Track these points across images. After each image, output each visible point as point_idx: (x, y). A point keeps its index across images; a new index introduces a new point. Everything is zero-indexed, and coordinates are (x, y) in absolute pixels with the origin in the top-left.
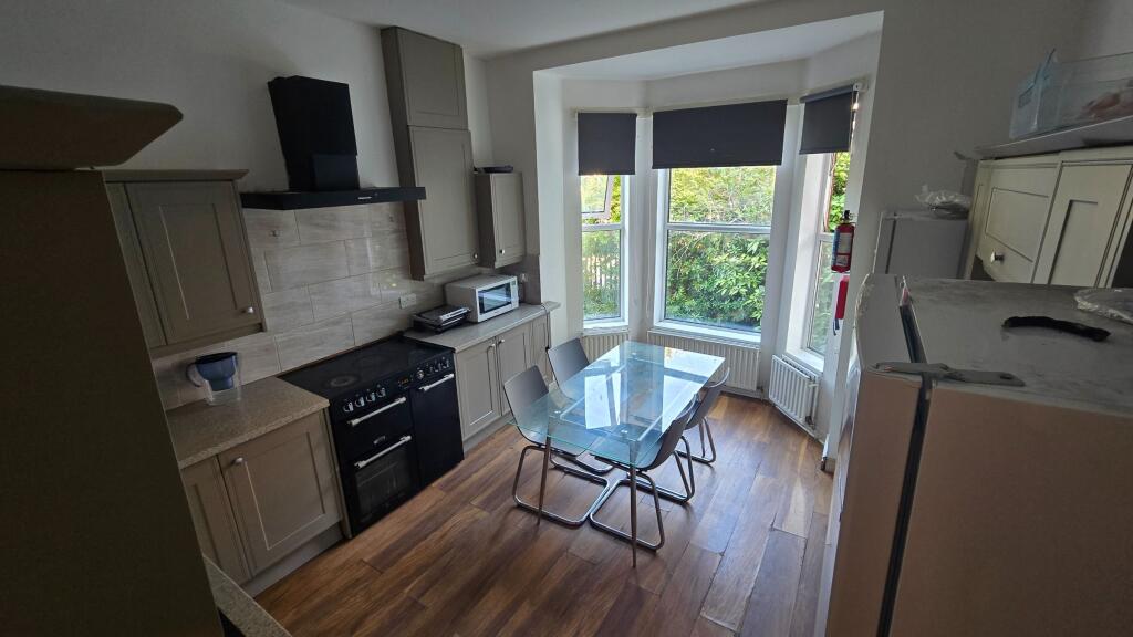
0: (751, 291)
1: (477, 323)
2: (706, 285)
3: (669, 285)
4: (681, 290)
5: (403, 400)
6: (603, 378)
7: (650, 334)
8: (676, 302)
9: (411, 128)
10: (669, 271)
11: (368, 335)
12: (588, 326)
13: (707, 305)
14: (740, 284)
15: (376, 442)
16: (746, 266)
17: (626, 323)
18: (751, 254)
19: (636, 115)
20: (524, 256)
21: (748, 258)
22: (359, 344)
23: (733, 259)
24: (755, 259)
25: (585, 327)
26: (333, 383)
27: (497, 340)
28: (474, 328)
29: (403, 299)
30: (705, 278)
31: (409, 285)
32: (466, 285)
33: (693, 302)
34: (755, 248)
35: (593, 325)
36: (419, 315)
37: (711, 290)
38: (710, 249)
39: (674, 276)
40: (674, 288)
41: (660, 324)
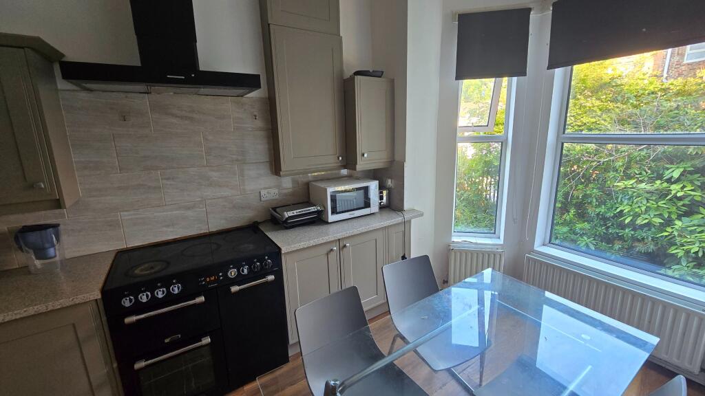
0: (669, 222)
1: (327, 223)
2: (602, 209)
3: (558, 205)
4: (572, 211)
5: (202, 299)
6: (474, 293)
7: (529, 259)
8: (565, 223)
9: (271, 27)
10: (560, 194)
11: (223, 221)
12: (456, 239)
13: (602, 230)
14: (652, 213)
15: (167, 341)
16: (663, 194)
17: (501, 241)
18: (670, 181)
19: (529, 10)
20: (392, 161)
21: (665, 185)
22: (213, 229)
23: (643, 185)
24: (675, 188)
25: (455, 239)
26: (137, 271)
27: (341, 244)
28: (323, 228)
29: (263, 193)
30: (601, 203)
31: (270, 180)
32: (321, 185)
33: (586, 225)
34: (676, 175)
35: (465, 237)
36: (274, 209)
37: (608, 215)
38: (611, 174)
39: (566, 198)
40: (565, 209)
41: (543, 248)
